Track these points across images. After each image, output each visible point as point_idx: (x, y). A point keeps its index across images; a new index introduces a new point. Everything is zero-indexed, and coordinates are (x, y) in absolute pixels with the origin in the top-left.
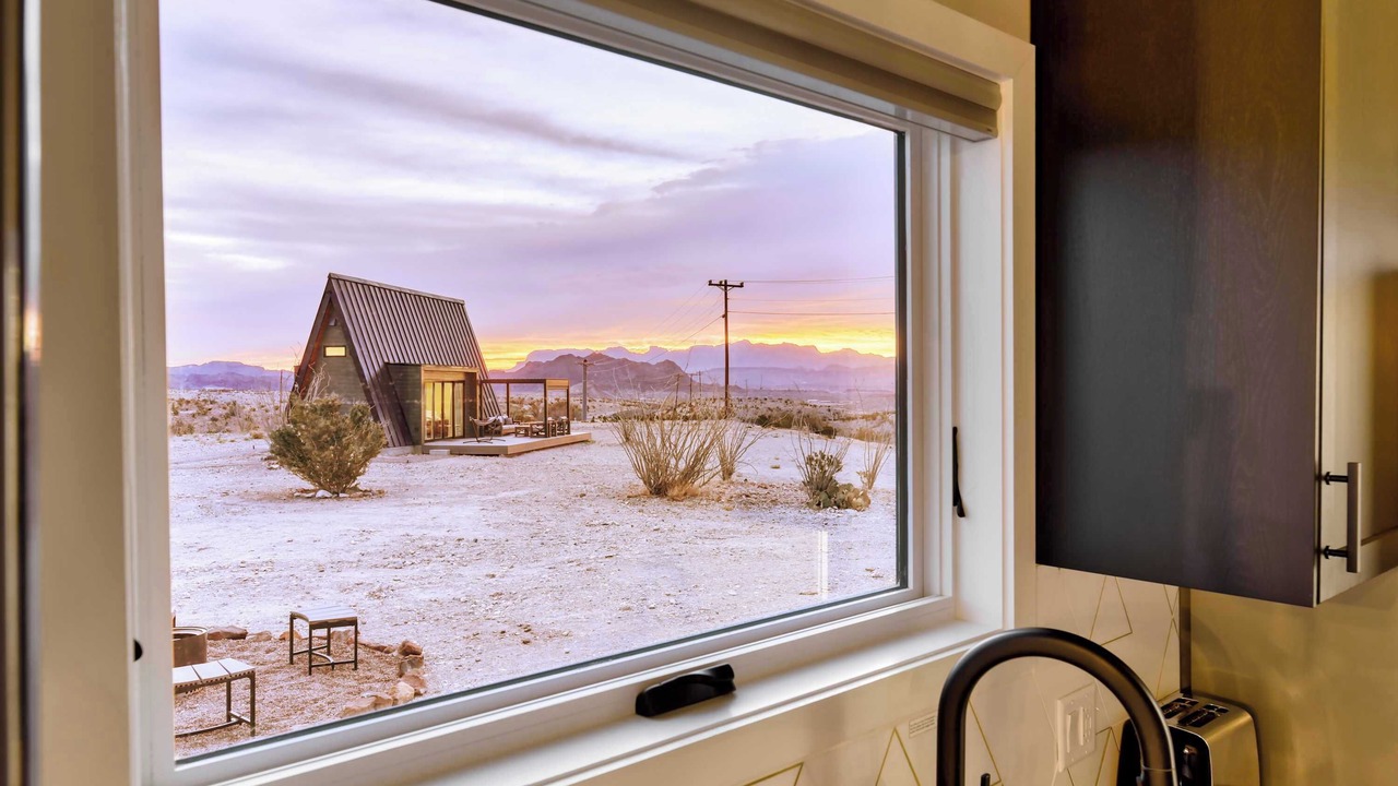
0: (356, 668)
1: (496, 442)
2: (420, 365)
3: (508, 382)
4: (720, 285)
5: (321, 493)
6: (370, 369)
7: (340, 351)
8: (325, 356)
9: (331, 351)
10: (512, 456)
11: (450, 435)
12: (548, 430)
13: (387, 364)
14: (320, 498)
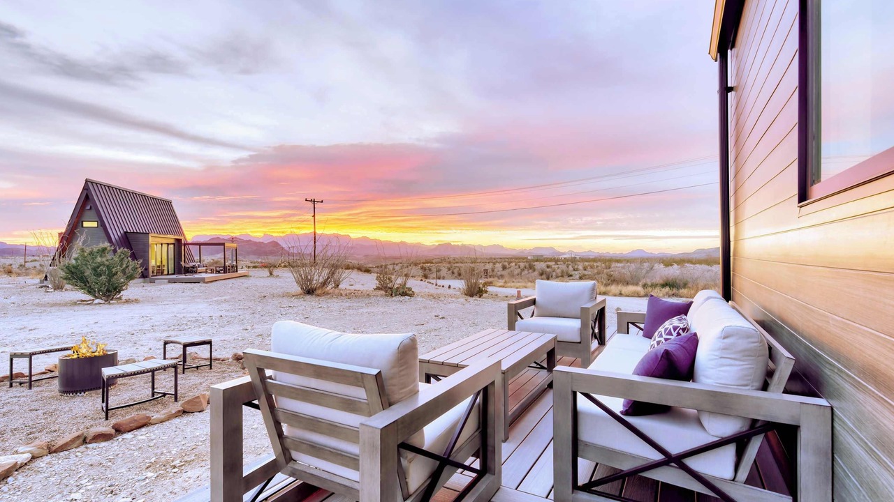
0: (211, 368)
1: (196, 276)
2: (149, 233)
3: (200, 245)
4: (311, 201)
5: (97, 301)
6: (115, 234)
7: (95, 224)
8: (82, 226)
9: (86, 224)
10: (207, 282)
11: (166, 272)
12: (225, 270)
13: (126, 233)
14: (96, 304)
